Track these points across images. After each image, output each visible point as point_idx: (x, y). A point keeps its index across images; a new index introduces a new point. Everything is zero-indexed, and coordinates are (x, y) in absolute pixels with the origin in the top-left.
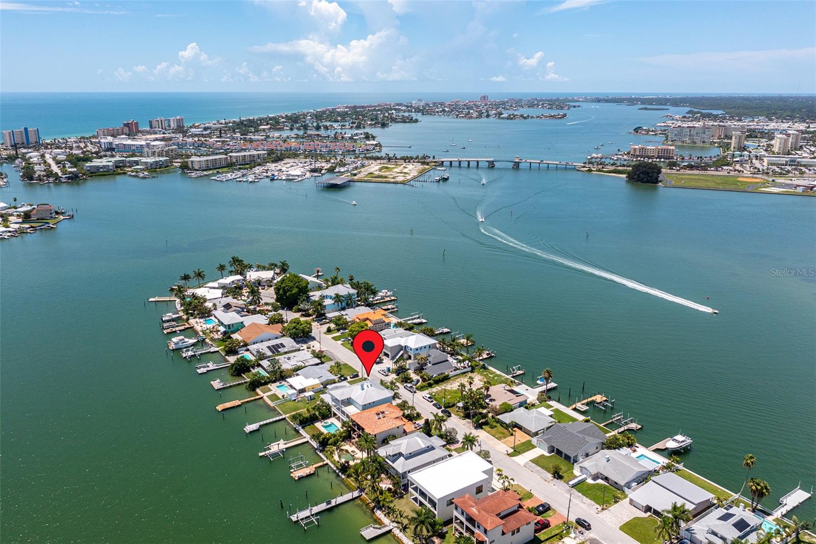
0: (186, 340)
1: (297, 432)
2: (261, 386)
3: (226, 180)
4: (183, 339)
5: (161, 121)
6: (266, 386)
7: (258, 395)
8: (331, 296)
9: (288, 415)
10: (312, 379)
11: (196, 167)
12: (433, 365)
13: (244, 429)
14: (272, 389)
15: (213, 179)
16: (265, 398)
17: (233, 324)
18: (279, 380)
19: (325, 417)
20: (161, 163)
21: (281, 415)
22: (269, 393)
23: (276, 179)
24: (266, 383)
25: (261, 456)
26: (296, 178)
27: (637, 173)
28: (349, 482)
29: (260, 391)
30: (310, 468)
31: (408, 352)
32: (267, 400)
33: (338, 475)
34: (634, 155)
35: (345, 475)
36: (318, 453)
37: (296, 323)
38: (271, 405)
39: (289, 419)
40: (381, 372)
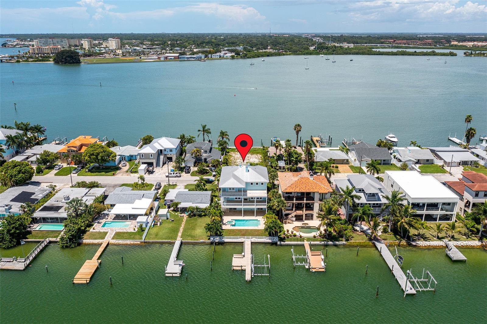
1: (221, 243)
2: (83, 235)
6: (89, 233)
7: (99, 244)
9: (179, 238)
12: (210, 152)
14: (101, 231)
16: (113, 242)
18: (93, 221)
21: (172, 243)
22: (110, 235)
24: (83, 231)
27: (64, 57)
28: (356, 242)
29: (92, 240)
30: (312, 255)
31: (166, 155)
32: (121, 241)
33: (336, 245)
34: (34, 53)
35: (342, 241)
36: (282, 243)
37: (17, 166)
38: (136, 243)
39: (189, 240)
40: (172, 175)
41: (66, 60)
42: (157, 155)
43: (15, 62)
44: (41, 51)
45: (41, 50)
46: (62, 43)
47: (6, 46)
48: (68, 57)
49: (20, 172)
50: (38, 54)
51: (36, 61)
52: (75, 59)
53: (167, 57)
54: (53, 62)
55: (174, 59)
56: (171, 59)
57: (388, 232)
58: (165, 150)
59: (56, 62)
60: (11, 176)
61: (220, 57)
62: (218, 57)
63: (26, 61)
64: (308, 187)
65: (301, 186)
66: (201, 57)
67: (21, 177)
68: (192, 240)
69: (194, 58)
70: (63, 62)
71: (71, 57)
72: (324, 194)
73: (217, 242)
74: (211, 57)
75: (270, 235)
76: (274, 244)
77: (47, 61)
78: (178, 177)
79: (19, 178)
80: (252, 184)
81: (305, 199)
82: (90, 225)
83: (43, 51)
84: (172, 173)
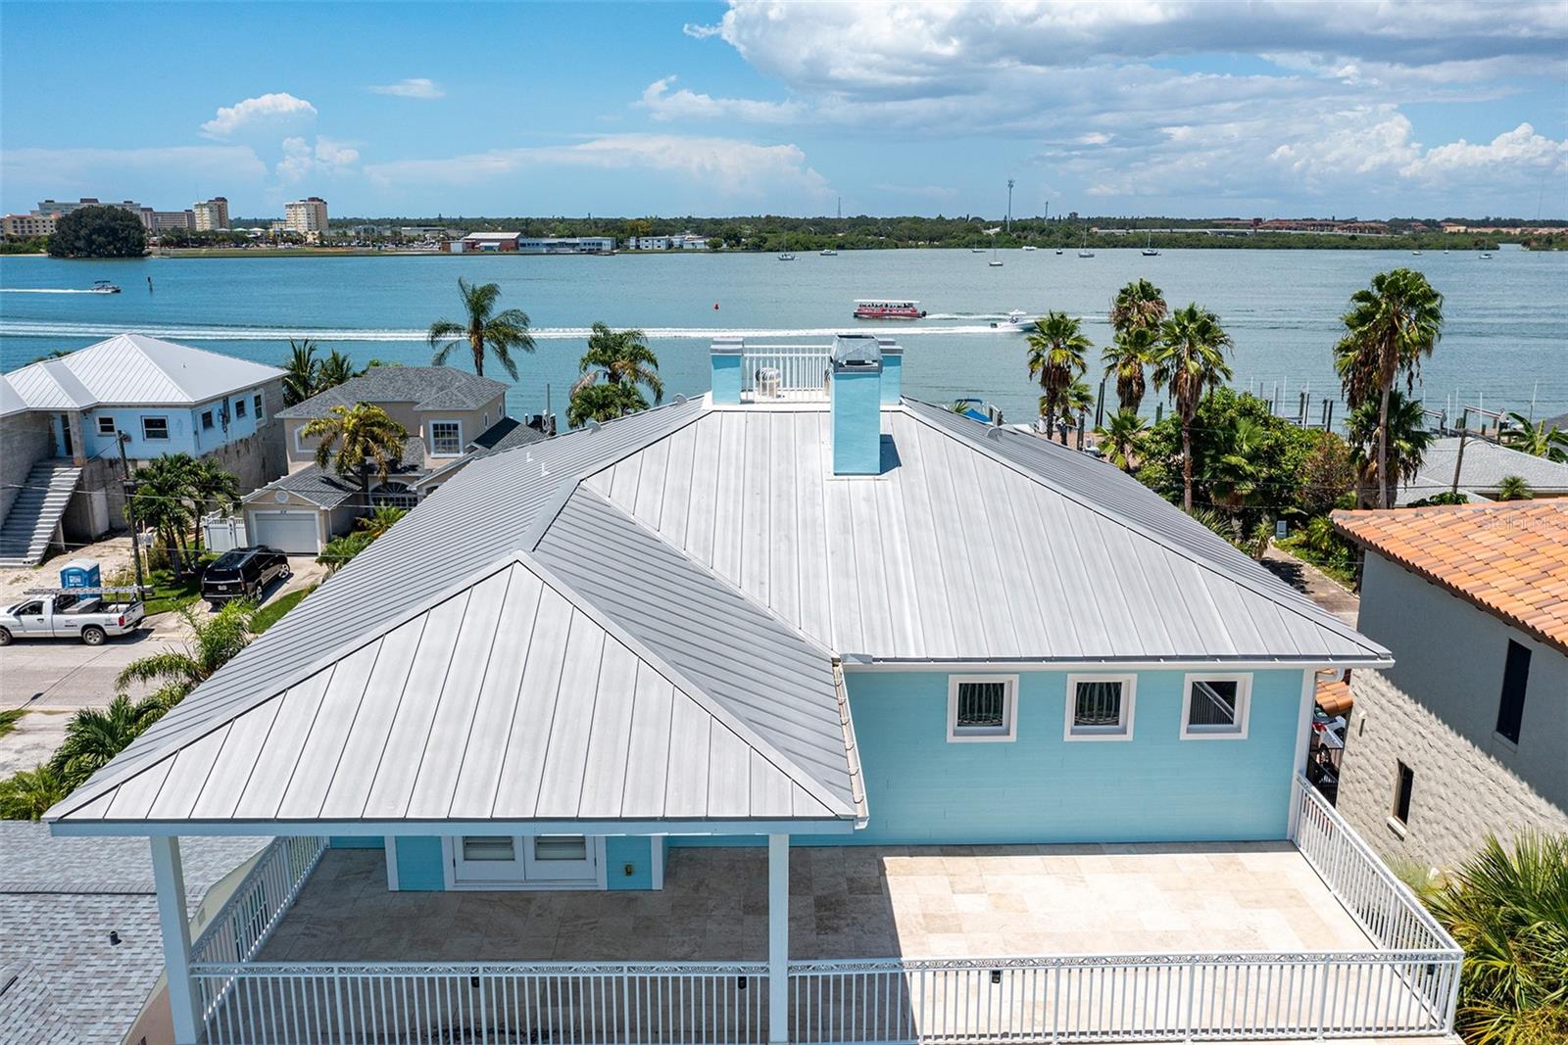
12: (484, 442)
27: (83, 233)
31: (110, 463)
40: (49, 620)
41: (90, 242)
42: (22, 461)
44: (27, 229)
45: (26, 225)
52: (126, 239)
53: (474, 244)
54: (44, 253)
55: (500, 248)
56: (491, 248)
58: (107, 425)
59: (60, 251)
61: (670, 245)
62: (663, 248)
66: (601, 244)
69: (574, 245)
70: (81, 250)
71: (111, 233)
74: (638, 247)
77: (26, 252)
83: (34, 229)
84: (48, 602)
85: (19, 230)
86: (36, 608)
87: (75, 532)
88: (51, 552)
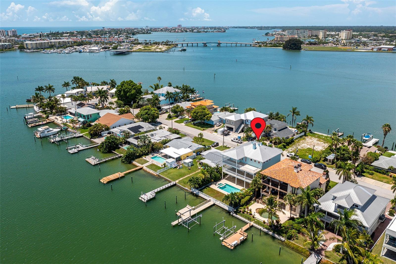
0: (51, 129)
1: (197, 196)
2: (137, 159)
3: (51, 53)
4: (48, 129)
5: (3, 31)
6: (141, 158)
7: (137, 166)
8: (162, 94)
9: (177, 181)
10: (183, 149)
11: (30, 47)
12: (279, 131)
13: (140, 198)
14: (147, 160)
15: (42, 53)
16: (145, 168)
17: (91, 115)
18: (151, 153)
19: (217, 180)
20: (6, 46)
21: (170, 182)
22: (147, 164)
23: (83, 52)
24: (140, 156)
25: (174, 226)
26: (95, 51)
27: (289, 44)
28: (294, 244)
29: (137, 163)
30: (240, 233)
31: (248, 125)
32: (148, 170)
33: (274, 238)
34: (277, 41)
35: (283, 237)
36: (234, 215)
37: (147, 110)
38: (154, 174)
39: (181, 185)
40: (235, 140)
41: (290, 46)
42: (240, 123)
43: (258, 46)
44: (282, 39)
46: (304, 34)
47: (267, 35)
48: (293, 44)
49: (146, 113)
50: (279, 41)
51: (272, 47)
52: (298, 46)
53: (381, 49)
54: (282, 48)
55: (387, 50)
56: (385, 50)
57: (339, 252)
58: (248, 121)
59: (285, 48)
60: (141, 115)
63: (266, 46)
64: (285, 177)
65: (280, 174)
67: (146, 117)
68: (182, 185)
70: (288, 48)
71: (295, 44)
72: (296, 189)
73: (194, 194)
75: (231, 205)
76: (229, 212)
77: (279, 47)
78: (239, 143)
79: (145, 117)
80: (251, 160)
81: (279, 187)
82: (147, 154)
83: (283, 39)
84: (236, 139)
85: (281, 39)
86: (235, 139)
87: (242, 131)
88: (240, 132)
